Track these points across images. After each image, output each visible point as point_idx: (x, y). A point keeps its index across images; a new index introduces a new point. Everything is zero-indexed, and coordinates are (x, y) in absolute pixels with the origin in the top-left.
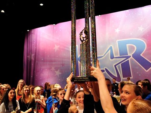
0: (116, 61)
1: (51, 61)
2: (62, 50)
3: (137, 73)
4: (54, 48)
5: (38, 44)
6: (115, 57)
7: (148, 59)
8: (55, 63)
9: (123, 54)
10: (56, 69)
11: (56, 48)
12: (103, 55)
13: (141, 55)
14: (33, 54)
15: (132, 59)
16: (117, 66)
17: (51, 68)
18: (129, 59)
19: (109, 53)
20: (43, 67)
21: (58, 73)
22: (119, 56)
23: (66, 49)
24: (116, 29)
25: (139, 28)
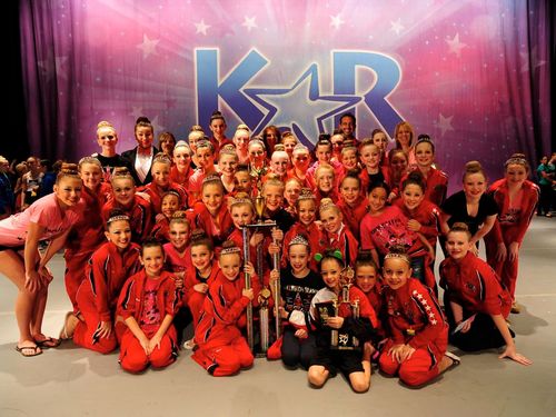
1: (129, 88)
2: (167, 57)
4: (139, 46)
5: (77, 23)
6: (321, 95)
7: (400, 111)
8: (145, 94)
9: (344, 90)
11: (148, 45)
12: (290, 88)
13: (385, 98)
14: (61, 55)
15: (362, 105)
16: (323, 121)
17: (131, 111)
18: (356, 106)
20: (101, 106)
22: (332, 94)
23: (181, 54)
24: (335, 16)
25: (392, 23)
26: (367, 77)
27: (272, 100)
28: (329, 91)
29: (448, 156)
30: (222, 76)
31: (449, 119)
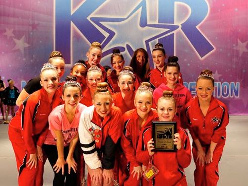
0: (150, 33)
3: (185, 60)
6: (148, 23)
7: (208, 37)
8: (16, 20)
10: (18, 35)
12: (125, 17)
13: (197, 27)
15: (179, 32)
16: (149, 43)
17: (5, 31)
18: (175, 32)
19: (138, 14)
21: (21, 44)
22: (157, 23)
26: (183, 10)
27: (111, 26)
28: (155, 20)
29: (244, 71)
30: (74, 7)
31: (245, 44)
